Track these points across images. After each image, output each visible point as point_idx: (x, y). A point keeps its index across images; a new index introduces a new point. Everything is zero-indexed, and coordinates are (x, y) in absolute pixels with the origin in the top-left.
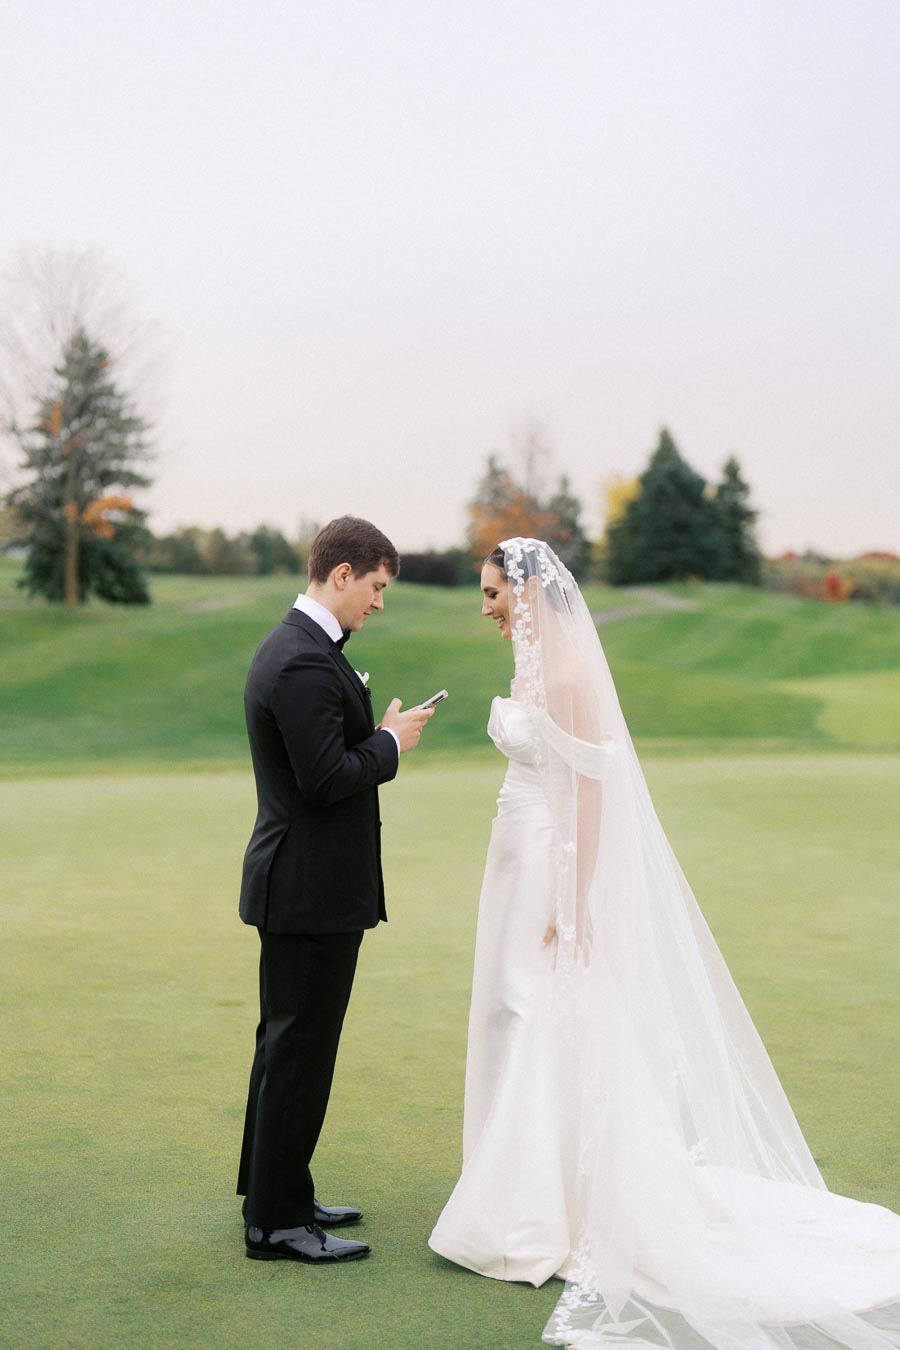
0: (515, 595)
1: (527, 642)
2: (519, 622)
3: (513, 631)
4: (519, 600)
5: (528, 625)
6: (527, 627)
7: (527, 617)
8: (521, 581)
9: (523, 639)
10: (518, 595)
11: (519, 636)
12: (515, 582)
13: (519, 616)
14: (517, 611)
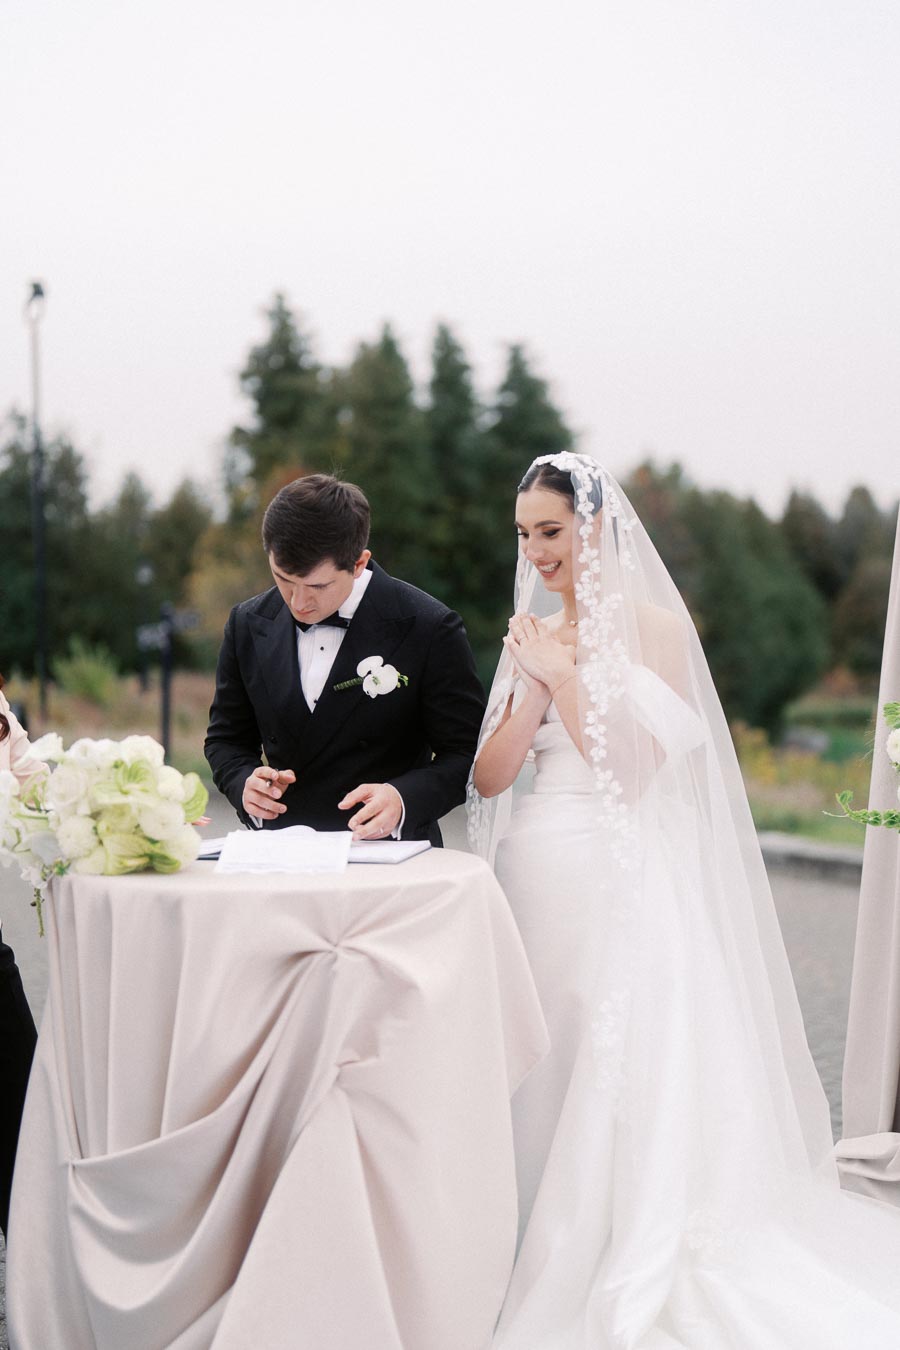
0: (581, 537)
1: (595, 601)
2: (586, 573)
3: (578, 586)
4: (585, 544)
5: (597, 577)
6: (595, 580)
7: (595, 567)
8: (590, 518)
9: (590, 597)
10: (585, 537)
11: (585, 594)
12: (583, 519)
13: (586, 566)
14: (582, 558)
